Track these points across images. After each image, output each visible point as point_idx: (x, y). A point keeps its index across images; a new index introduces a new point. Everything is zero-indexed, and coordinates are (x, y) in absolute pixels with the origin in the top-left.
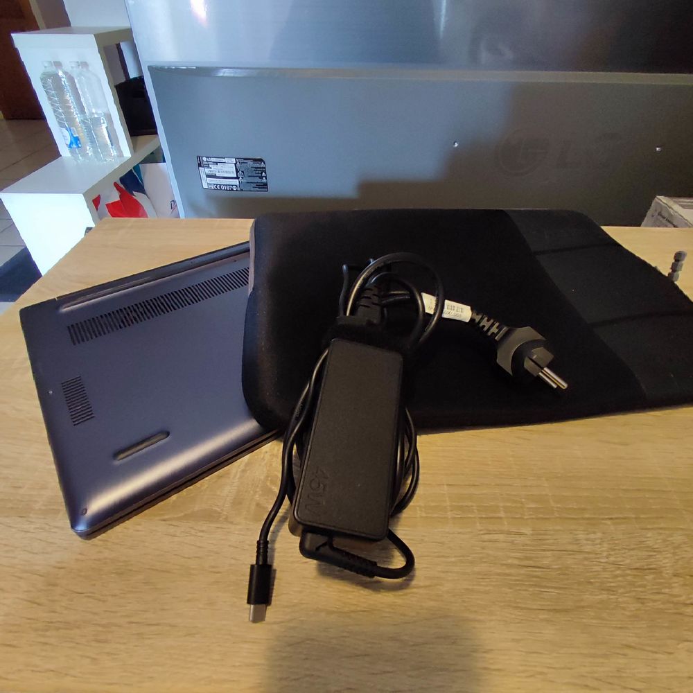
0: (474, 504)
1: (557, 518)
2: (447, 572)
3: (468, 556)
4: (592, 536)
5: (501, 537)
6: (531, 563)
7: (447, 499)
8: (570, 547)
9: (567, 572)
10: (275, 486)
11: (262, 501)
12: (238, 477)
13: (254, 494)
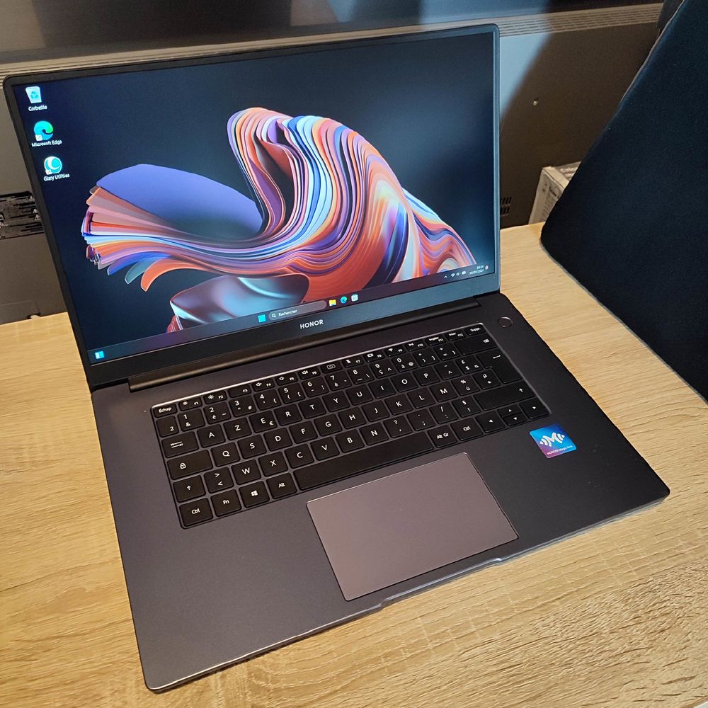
0: (448, 628)
1: (518, 614)
2: (443, 700)
3: (456, 679)
4: (547, 621)
5: (478, 650)
6: (506, 665)
7: (424, 631)
8: (534, 638)
9: (535, 662)
10: (262, 680)
11: (256, 700)
12: (220, 685)
13: (245, 697)
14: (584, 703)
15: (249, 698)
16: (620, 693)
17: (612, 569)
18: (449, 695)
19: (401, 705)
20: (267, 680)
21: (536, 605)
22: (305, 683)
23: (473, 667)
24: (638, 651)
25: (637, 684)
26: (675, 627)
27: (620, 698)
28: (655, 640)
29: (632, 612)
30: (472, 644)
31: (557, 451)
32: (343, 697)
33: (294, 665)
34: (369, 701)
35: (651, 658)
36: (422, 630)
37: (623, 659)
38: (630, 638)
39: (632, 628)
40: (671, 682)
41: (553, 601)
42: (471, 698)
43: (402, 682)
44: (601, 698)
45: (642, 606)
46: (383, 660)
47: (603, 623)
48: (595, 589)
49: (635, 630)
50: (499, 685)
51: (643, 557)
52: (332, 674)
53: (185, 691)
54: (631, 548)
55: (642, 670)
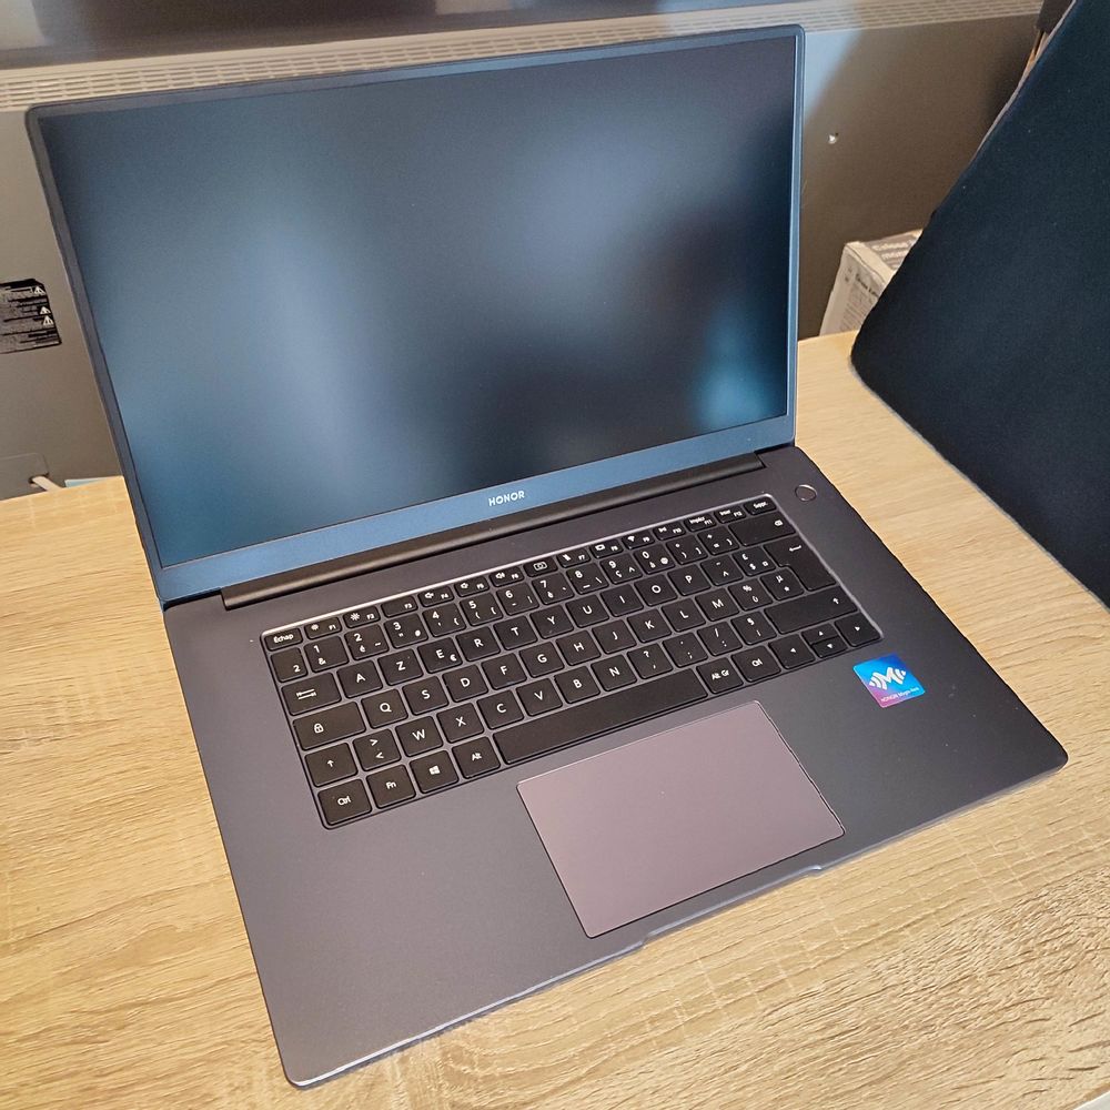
0: (744, 975)
1: (849, 951)
2: (744, 1087)
3: (762, 1054)
4: (893, 961)
5: (791, 1009)
6: (836, 1030)
7: (708, 980)
8: (874, 988)
10: (464, 1065)
11: (457, 1096)
12: (399, 1074)
13: (440, 1091)
14: (955, 1085)
15: (445, 1092)
16: (1008, 1067)
17: (987, 878)
18: (753, 1079)
19: (681, 1096)
20: (471, 1063)
21: (874, 937)
22: (530, 1066)
23: (786, 1036)
24: (1032, 1003)
25: (1032, 1052)
26: (1083, 965)
27: (1008, 1076)
28: (1056, 985)
29: (1019, 944)
30: (781, 1000)
31: (895, 696)
32: (591, 1086)
33: (511, 1039)
34: (631, 1093)
35: (1051, 1012)
36: (704, 979)
37: (1011, 1015)
38: (1019, 985)
39: (1020, 968)
40: (1081, 1049)
41: (901, 930)
42: (785, 1083)
43: (679, 1061)
44: (980, 1077)
45: (1033, 934)
46: (648, 1027)
47: (977, 961)
48: (961, 909)
49: (1024, 972)
50: (828, 1060)
51: (1031, 858)
52: (571, 1051)
53: (346, 1084)
54: (1014, 845)
55: (1037, 1033)
